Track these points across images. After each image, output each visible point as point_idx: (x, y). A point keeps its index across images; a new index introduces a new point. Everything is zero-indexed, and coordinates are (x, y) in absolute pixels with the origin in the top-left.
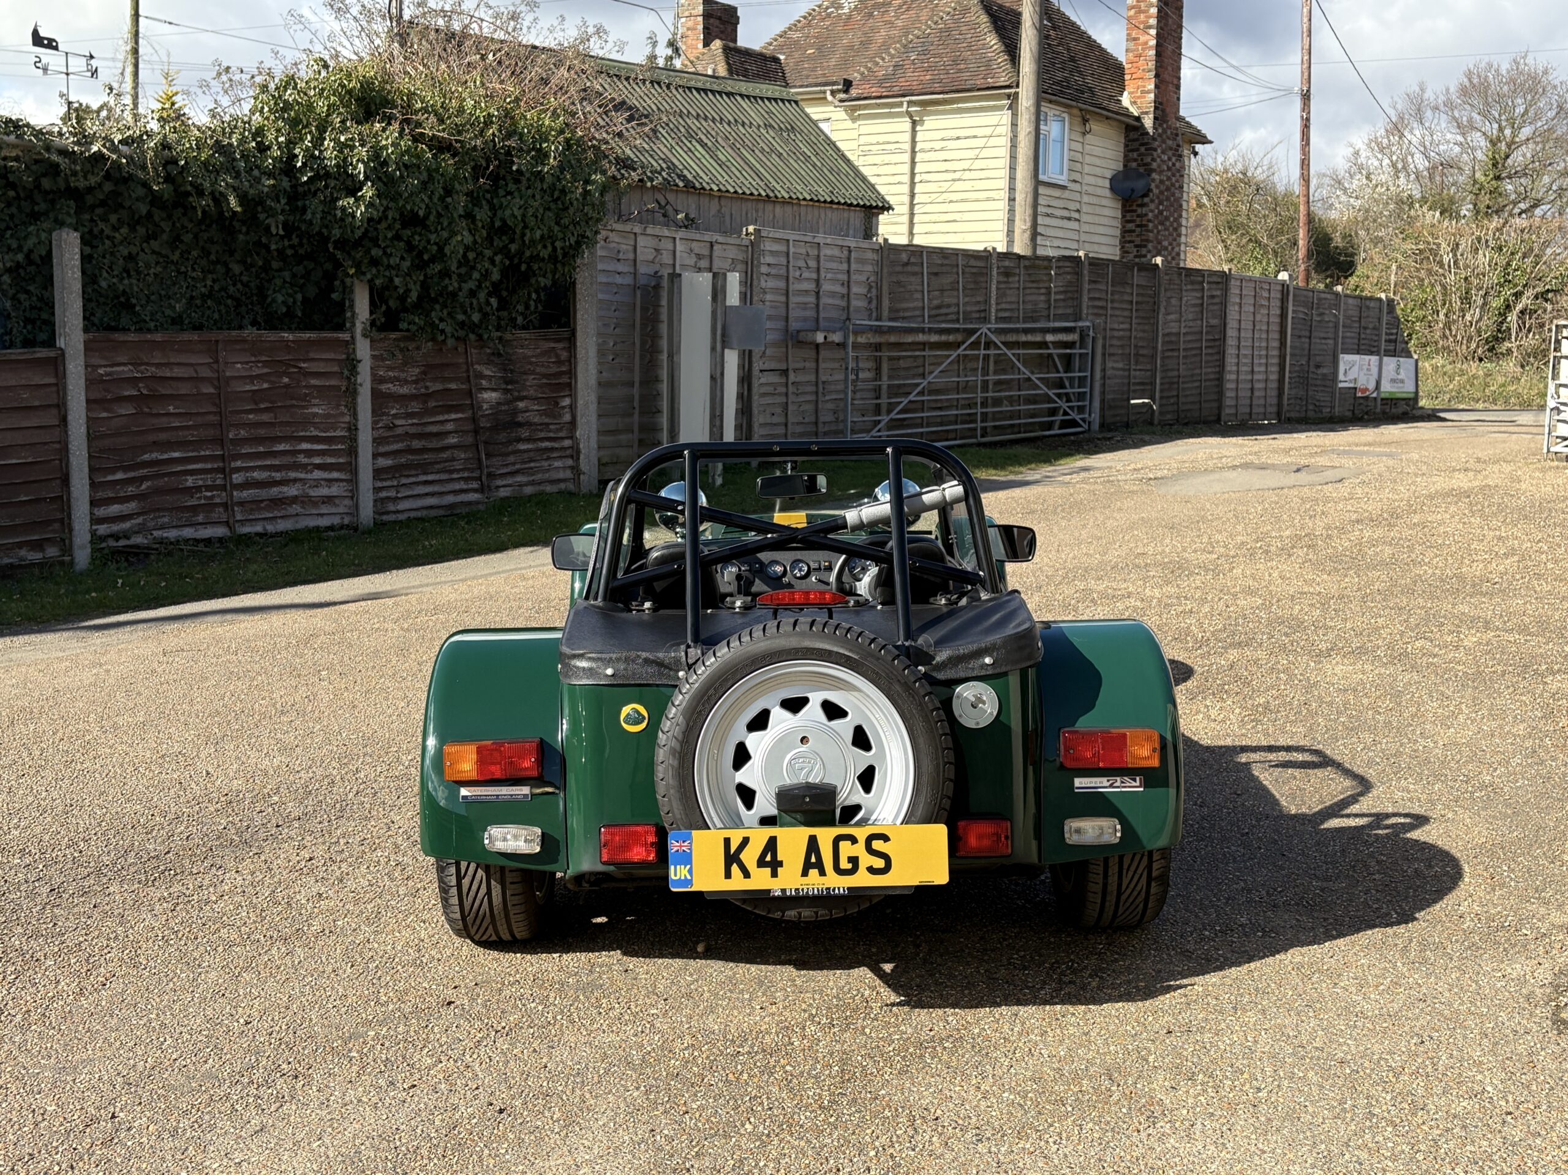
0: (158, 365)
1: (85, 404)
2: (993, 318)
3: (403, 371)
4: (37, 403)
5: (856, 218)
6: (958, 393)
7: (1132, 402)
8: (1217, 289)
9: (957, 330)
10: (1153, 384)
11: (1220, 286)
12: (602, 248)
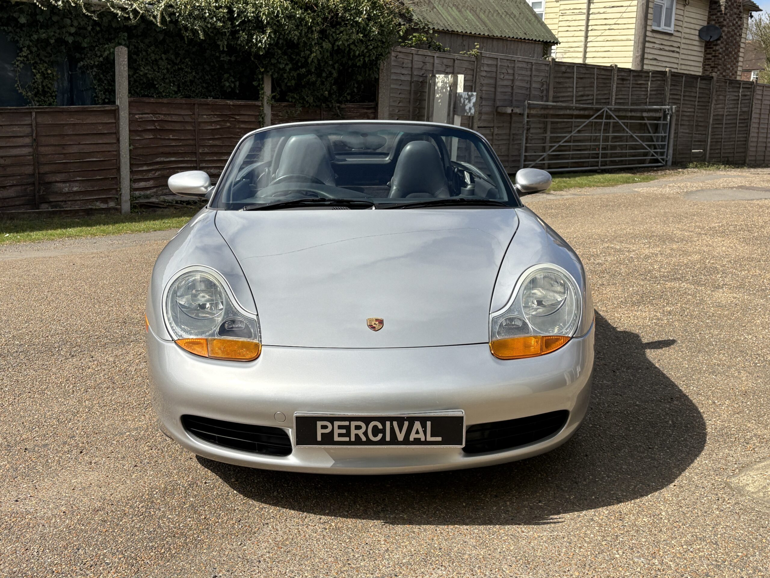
0: (165, 115)
1: (128, 132)
2: (613, 103)
4: (106, 132)
5: (539, 49)
6: (591, 142)
7: (693, 151)
8: (747, 91)
9: (591, 109)
10: (705, 141)
11: (750, 90)
12: (395, 61)
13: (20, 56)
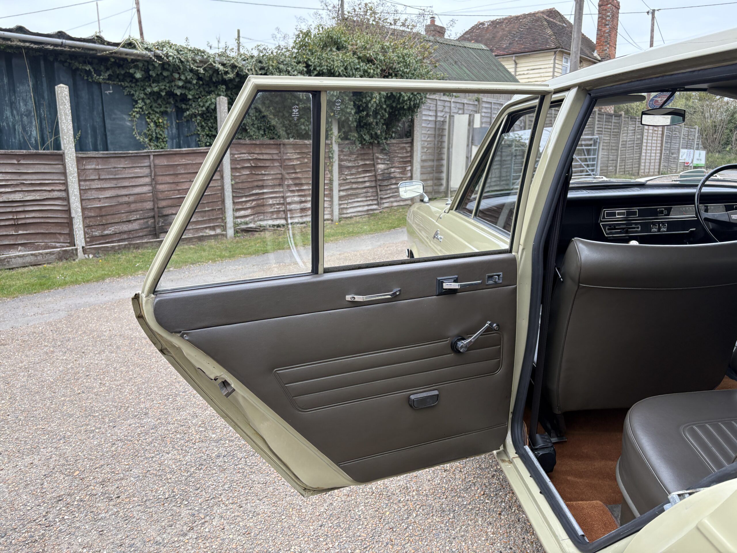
0: (258, 154)
1: (230, 169)
3: (350, 156)
10: (617, 160)
12: (424, 105)
13: (136, 108)
